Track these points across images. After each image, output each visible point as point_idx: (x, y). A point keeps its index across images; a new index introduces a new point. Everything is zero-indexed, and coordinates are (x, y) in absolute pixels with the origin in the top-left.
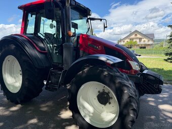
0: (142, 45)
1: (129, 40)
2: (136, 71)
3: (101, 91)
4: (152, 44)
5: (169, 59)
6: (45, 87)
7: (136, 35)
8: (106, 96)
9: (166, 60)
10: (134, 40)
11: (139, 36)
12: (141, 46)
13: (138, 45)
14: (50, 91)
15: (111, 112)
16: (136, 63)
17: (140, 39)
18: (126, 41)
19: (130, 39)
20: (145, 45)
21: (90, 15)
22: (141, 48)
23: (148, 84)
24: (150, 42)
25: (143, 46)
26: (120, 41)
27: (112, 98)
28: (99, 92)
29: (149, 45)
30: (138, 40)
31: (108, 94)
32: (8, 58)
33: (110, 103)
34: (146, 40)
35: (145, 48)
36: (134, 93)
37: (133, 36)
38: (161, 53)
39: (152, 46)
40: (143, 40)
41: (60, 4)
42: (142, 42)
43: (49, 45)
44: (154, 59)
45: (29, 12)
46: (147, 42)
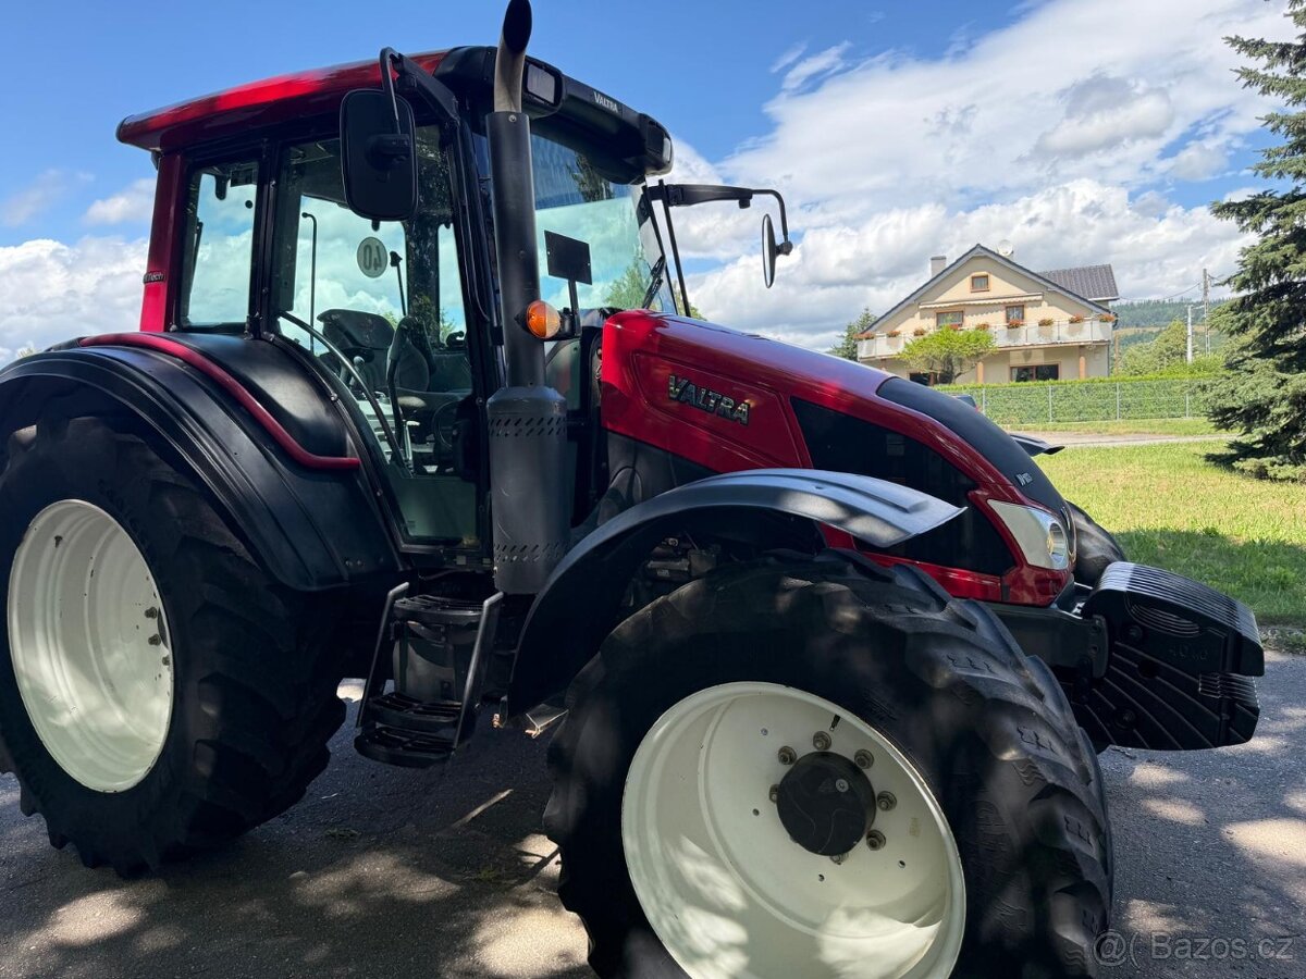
0: (1027, 353)
1: (929, 324)
2: (1047, 580)
3: (804, 748)
4: (1100, 347)
5: (1246, 451)
6: (349, 729)
7: (980, 283)
8: (842, 785)
9: (1224, 462)
10: (971, 322)
11: (1000, 288)
12: (1022, 362)
13: (1003, 355)
14: (395, 760)
15: (886, 911)
16: (1048, 520)
17: (1015, 313)
18: (908, 328)
19: (940, 315)
20: (1050, 351)
21: (661, 166)
22: (1024, 374)
23: (1149, 670)
24: (1092, 332)
25: (1038, 360)
26: (867, 328)
27: (889, 801)
28: (786, 755)
29: (1081, 349)
30: (997, 320)
31: (855, 769)
32: (54, 522)
33: (876, 841)
34: (1060, 316)
35: (1051, 372)
36: (1065, 758)
37: (961, 291)
38: (1175, 410)
39: (1102, 359)
40: (1033, 316)
41: (449, 102)
42: (1030, 335)
43: (366, 408)
44: (1129, 455)
45: (205, 166)
46: (1063, 333)
